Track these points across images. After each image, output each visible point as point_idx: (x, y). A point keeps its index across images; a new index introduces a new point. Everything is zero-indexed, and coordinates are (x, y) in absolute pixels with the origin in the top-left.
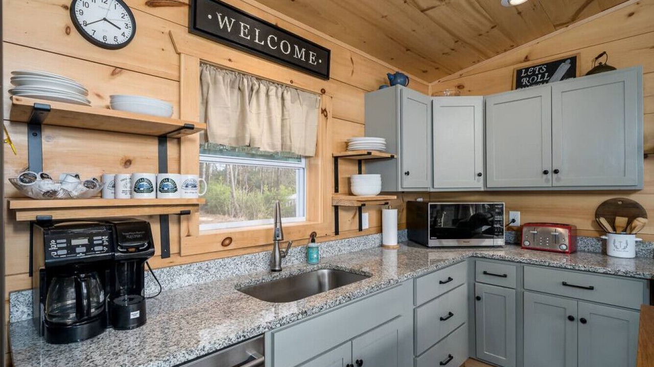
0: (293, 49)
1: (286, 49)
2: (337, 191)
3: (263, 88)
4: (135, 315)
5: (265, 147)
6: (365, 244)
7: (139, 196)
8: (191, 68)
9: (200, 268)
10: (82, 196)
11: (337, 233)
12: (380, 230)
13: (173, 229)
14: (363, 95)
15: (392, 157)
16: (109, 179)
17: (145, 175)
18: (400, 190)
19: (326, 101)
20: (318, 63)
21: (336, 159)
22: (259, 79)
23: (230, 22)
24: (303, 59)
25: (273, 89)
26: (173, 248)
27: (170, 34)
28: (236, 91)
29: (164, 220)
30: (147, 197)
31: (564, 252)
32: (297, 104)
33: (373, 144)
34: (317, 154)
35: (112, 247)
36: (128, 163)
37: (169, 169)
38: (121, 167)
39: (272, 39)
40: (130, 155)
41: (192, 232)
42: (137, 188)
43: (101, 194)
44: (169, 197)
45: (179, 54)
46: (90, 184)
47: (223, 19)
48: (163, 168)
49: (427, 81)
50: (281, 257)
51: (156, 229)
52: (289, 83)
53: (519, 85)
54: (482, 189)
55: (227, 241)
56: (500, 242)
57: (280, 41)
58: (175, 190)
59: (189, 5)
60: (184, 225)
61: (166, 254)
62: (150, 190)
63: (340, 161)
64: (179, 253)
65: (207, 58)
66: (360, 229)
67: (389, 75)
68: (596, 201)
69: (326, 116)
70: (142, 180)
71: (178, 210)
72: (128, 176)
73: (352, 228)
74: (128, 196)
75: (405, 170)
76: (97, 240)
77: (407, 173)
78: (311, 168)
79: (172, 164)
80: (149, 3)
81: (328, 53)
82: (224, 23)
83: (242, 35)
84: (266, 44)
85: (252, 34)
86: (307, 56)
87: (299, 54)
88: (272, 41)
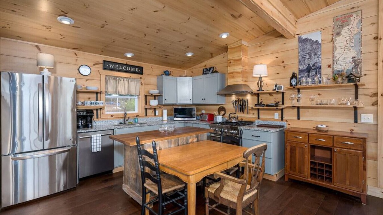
0: (131, 69)
1: (128, 69)
2: (146, 104)
3: (122, 79)
4: (90, 125)
5: (123, 94)
6: (156, 119)
7: (91, 105)
8: (103, 78)
9: (105, 121)
10: (81, 105)
11: (146, 116)
12: (162, 116)
13: (99, 111)
14: (156, 77)
15: (161, 95)
16: (86, 102)
17: (93, 101)
18: (164, 104)
19: (142, 81)
20: (139, 71)
21: (146, 96)
22: (121, 77)
23: (113, 65)
24: (134, 71)
25: (125, 79)
26: (99, 117)
27: (98, 71)
28: (115, 80)
29: (97, 110)
30: (93, 105)
31: (207, 121)
32: (133, 82)
33: (155, 92)
34: (140, 94)
35: (87, 114)
36: (89, 98)
37: (98, 100)
38: (88, 99)
39: (125, 67)
40: (90, 97)
41: (103, 113)
42: (91, 104)
43: (84, 105)
44: (97, 105)
45: (101, 75)
46: (82, 103)
47: (111, 65)
48: (97, 100)
49: (184, 69)
50: (126, 120)
51: (95, 112)
52: (130, 77)
53: (203, 74)
54: (192, 104)
55: (112, 116)
56: (195, 119)
57: (127, 67)
58: (98, 104)
59: (103, 63)
60: (101, 111)
61: (97, 118)
62: (94, 104)
63: (147, 96)
64: (100, 118)
65: (107, 74)
66: (155, 115)
67: (164, 71)
68: (218, 107)
69: (142, 84)
70: (92, 102)
71: (100, 108)
72: (89, 101)
73: (152, 115)
74: (89, 105)
75: (165, 99)
76: (84, 112)
77: (166, 100)
78: (138, 98)
79: (99, 99)
80: (94, 65)
81: (142, 68)
82: (111, 66)
83: (116, 68)
84: (123, 69)
85: (119, 67)
86: (135, 70)
87: (133, 69)
88: (125, 68)
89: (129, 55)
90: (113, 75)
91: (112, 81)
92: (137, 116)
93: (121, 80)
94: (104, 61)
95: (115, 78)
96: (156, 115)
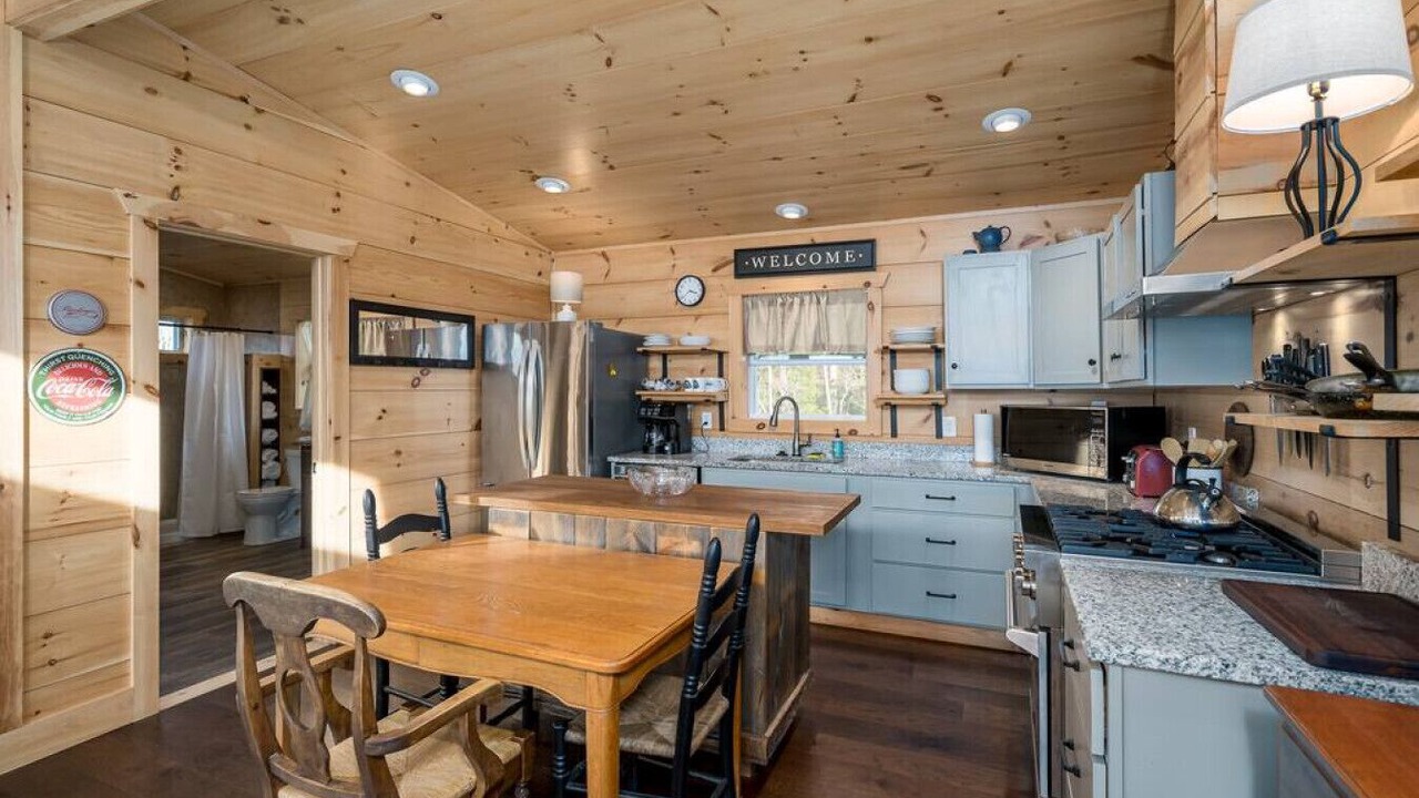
0: (824, 257)
3: (797, 300)
5: (800, 350)
8: (735, 305)
9: (740, 442)
11: (894, 434)
12: (971, 441)
13: (726, 409)
19: (873, 294)
20: (858, 258)
22: (792, 294)
23: (762, 260)
24: (837, 261)
25: (807, 299)
26: (726, 426)
27: (724, 286)
28: (772, 307)
29: (720, 405)
32: (838, 305)
34: (866, 349)
35: (661, 414)
36: (703, 370)
37: (724, 374)
39: (801, 258)
40: (703, 367)
41: (736, 415)
45: (728, 296)
47: (756, 259)
48: (721, 374)
50: (801, 445)
52: (823, 288)
55: (761, 426)
57: (809, 256)
59: (734, 260)
60: (729, 410)
61: (722, 429)
63: (896, 353)
64: (728, 430)
65: (747, 292)
66: (939, 435)
67: (976, 234)
69: (872, 309)
73: (924, 432)
75: (952, 363)
77: (955, 367)
79: (725, 370)
80: (714, 270)
81: (872, 242)
82: (758, 262)
83: (772, 265)
84: (795, 263)
85: (781, 261)
86: (842, 257)
87: (833, 258)
88: (801, 260)
89: (791, 212)
90: (763, 291)
91: (763, 311)
92: (853, 433)
93: (792, 303)
94: (737, 252)
95: (771, 299)
96: (945, 433)
